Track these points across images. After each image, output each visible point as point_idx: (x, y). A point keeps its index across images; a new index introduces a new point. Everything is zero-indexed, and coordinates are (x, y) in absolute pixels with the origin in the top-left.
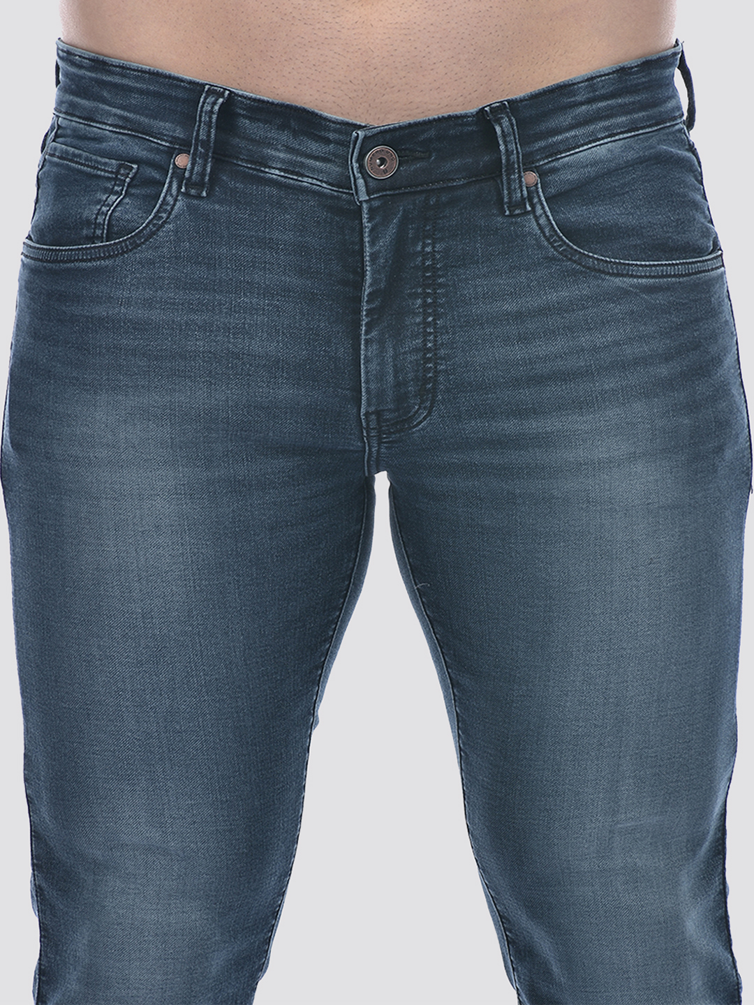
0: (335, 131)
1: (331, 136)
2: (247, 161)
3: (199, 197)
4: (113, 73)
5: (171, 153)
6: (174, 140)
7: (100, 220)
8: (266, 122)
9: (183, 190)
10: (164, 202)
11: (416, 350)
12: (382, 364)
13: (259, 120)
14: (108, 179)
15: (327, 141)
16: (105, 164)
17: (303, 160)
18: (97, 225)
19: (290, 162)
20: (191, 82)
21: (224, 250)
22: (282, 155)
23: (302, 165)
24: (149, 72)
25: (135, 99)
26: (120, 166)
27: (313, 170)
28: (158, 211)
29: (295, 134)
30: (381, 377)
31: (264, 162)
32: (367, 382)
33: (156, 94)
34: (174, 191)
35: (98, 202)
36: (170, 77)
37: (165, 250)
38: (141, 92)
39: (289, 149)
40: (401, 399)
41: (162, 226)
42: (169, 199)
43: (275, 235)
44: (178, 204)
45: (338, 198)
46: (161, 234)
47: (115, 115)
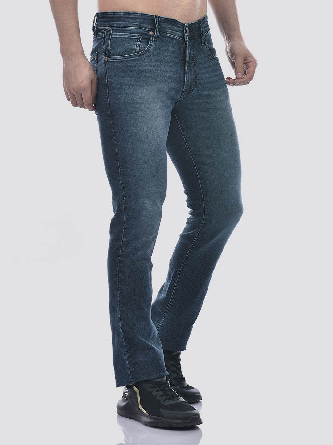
0: (180, 24)
1: (179, 26)
2: (163, 32)
3: (156, 41)
4: (131, 15)
5: (148, 31)
6: (149, 28)
7: (137, 48)
8: (167, 23)
9: (154, 39)
10: (151, 42)
11: (193, 75)
12: (189, 78)
13: (165, 23)
14: (136, 39)
15: (178, 27)
16: (135, 35)
17: (174, 31)
18: (136, 49)
19: (172, 32)
20: (151, 15)
21: (161, 52)
22: (170, 31)
23: (174, 33)
24: (141, 14)
25: (138, 20)
26: (138, 35)
27: (176, 34)
28: (150, 45)
29: (172, 25)
30: (188, 81)
31: (166, 32)
32: (186, 82)
33: (143, 19)
34: (152, 40)
35: (135, 44)
36: (146, 14)
37: (151, 53)
38: (139, 18)
39: (171, 29)
40: (191, 86)
41: (151, 48)
42: (151, 41)
43: (170, 49)
44: (153, 43)
45: (179, 40)
46: (150, 49)
47: (134, 24)
